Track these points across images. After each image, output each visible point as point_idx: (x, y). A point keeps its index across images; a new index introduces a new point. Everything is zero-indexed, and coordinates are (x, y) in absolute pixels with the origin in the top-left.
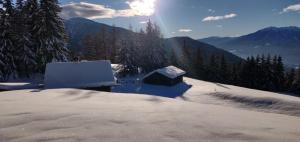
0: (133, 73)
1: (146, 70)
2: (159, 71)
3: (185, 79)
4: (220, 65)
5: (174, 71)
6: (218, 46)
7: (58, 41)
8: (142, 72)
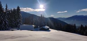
0: (37, 27)
1: (40, 27)
2: (43, 27)
3: (49, 29)
4: (60, 26)
5: (47, 27)
6: (61, 20)
7: (20, 20)
8: (39, 27)
